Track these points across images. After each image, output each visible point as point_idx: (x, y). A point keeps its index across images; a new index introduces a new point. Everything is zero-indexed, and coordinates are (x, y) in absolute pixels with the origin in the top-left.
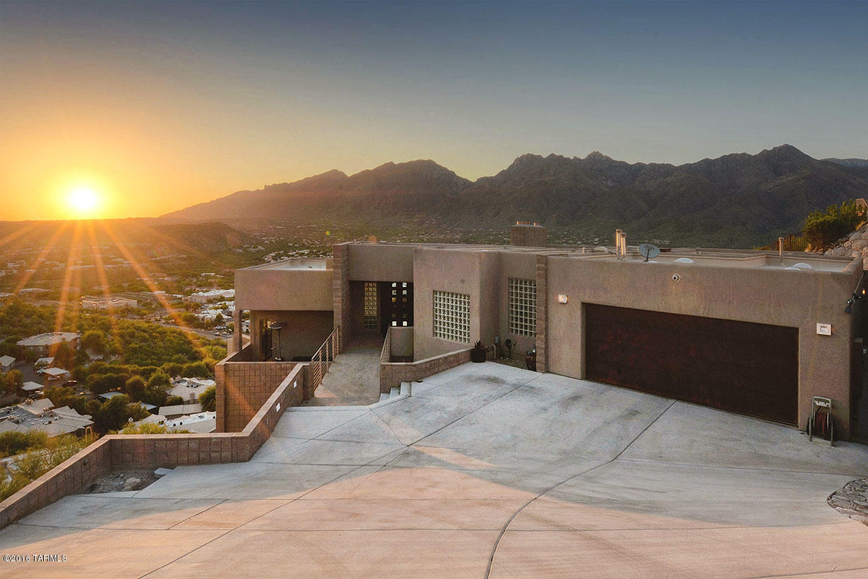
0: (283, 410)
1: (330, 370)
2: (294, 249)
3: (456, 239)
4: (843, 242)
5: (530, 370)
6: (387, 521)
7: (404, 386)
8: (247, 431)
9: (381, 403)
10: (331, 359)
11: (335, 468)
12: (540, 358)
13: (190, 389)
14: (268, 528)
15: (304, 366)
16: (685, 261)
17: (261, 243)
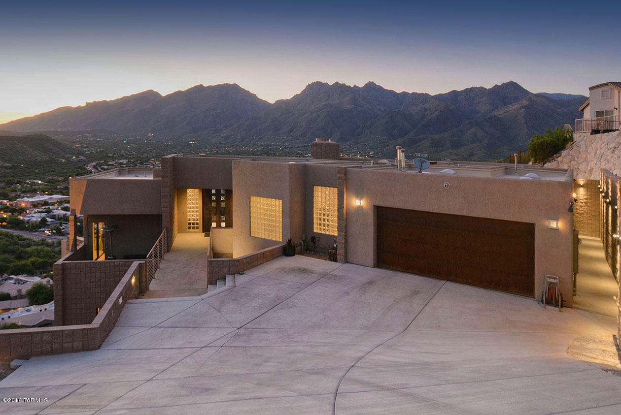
0: (125, 302)
1: (160, 267)
2: (113, 158)
3: (258, 151)
4: (557, 157)
5: (331, 261)
6: (235, 393)
7: (229, 279)
8: (97, 322)
9: (210, 293)
10: (161, 257)
11: (178, 351)
12: (340, 251)
13: (17, 285)
14: (131, 407)
15: (140, 264)
16: (448, 171)
17: (83, 154)
